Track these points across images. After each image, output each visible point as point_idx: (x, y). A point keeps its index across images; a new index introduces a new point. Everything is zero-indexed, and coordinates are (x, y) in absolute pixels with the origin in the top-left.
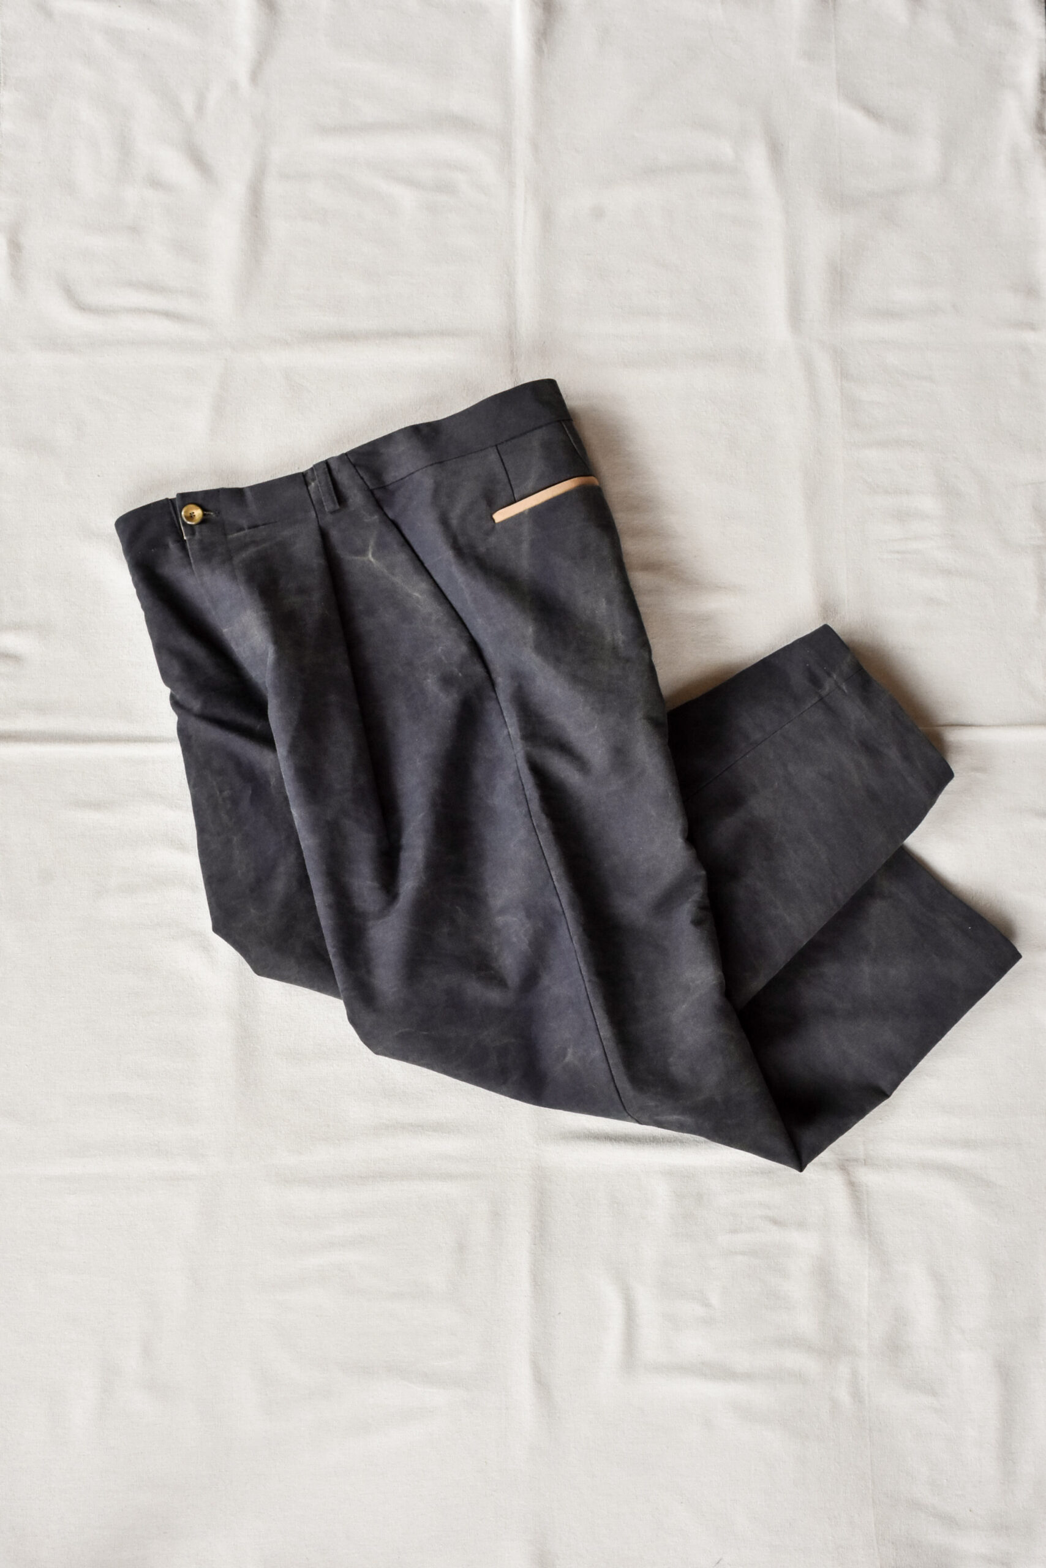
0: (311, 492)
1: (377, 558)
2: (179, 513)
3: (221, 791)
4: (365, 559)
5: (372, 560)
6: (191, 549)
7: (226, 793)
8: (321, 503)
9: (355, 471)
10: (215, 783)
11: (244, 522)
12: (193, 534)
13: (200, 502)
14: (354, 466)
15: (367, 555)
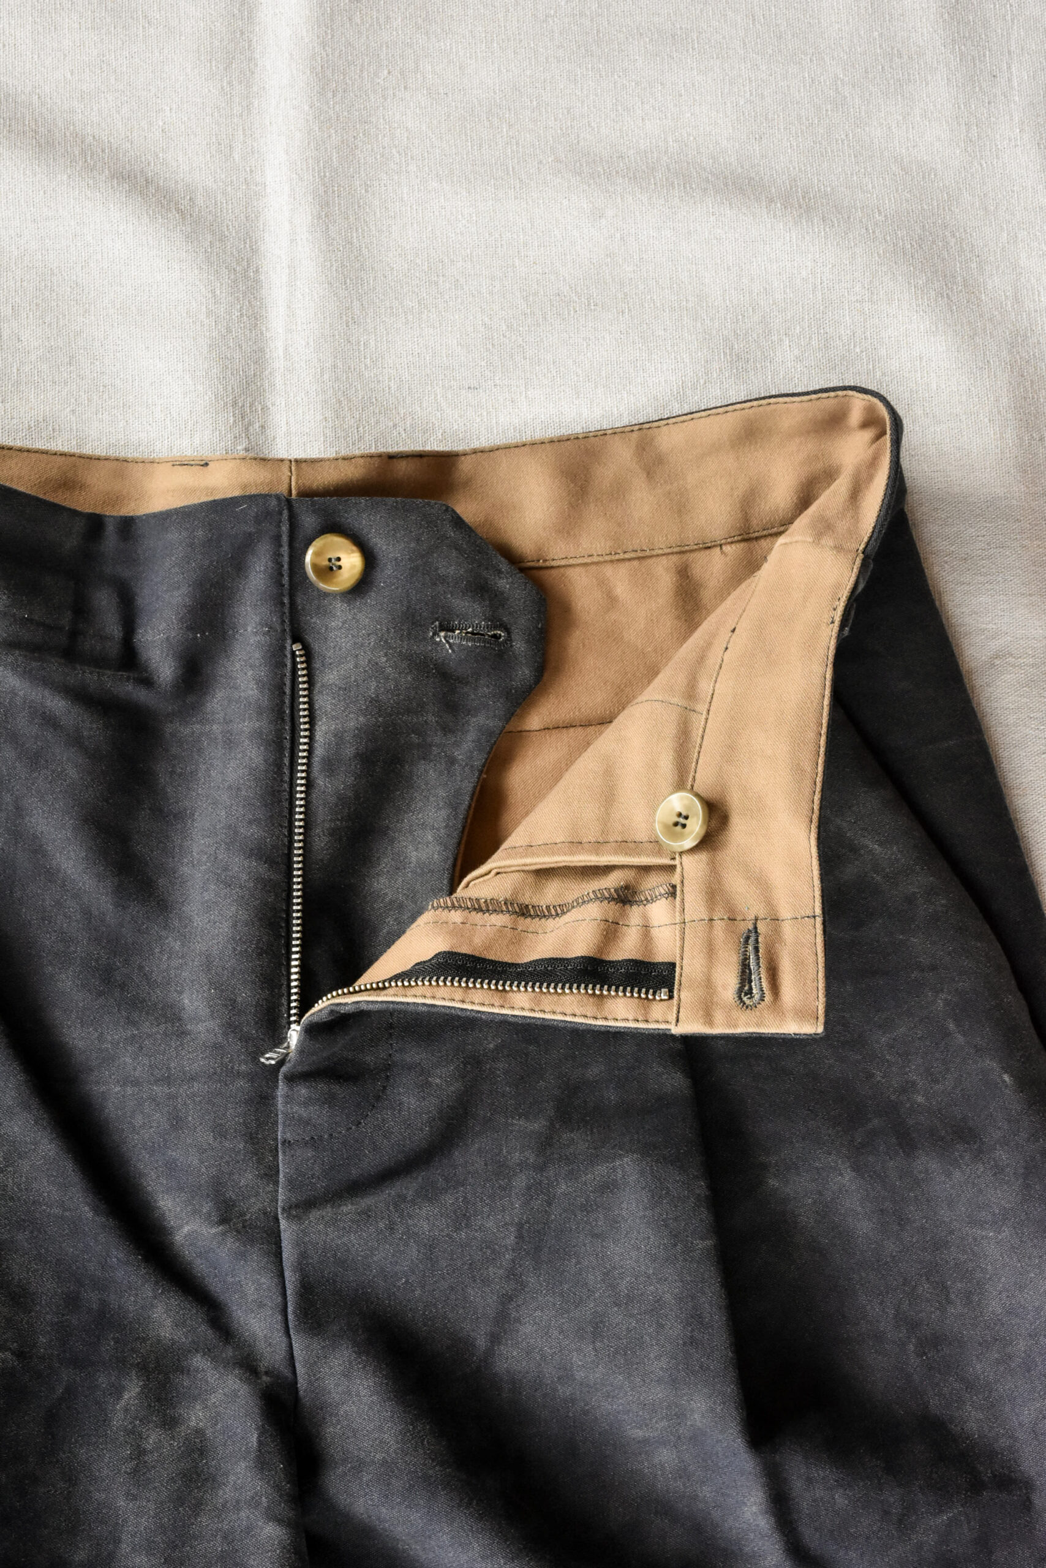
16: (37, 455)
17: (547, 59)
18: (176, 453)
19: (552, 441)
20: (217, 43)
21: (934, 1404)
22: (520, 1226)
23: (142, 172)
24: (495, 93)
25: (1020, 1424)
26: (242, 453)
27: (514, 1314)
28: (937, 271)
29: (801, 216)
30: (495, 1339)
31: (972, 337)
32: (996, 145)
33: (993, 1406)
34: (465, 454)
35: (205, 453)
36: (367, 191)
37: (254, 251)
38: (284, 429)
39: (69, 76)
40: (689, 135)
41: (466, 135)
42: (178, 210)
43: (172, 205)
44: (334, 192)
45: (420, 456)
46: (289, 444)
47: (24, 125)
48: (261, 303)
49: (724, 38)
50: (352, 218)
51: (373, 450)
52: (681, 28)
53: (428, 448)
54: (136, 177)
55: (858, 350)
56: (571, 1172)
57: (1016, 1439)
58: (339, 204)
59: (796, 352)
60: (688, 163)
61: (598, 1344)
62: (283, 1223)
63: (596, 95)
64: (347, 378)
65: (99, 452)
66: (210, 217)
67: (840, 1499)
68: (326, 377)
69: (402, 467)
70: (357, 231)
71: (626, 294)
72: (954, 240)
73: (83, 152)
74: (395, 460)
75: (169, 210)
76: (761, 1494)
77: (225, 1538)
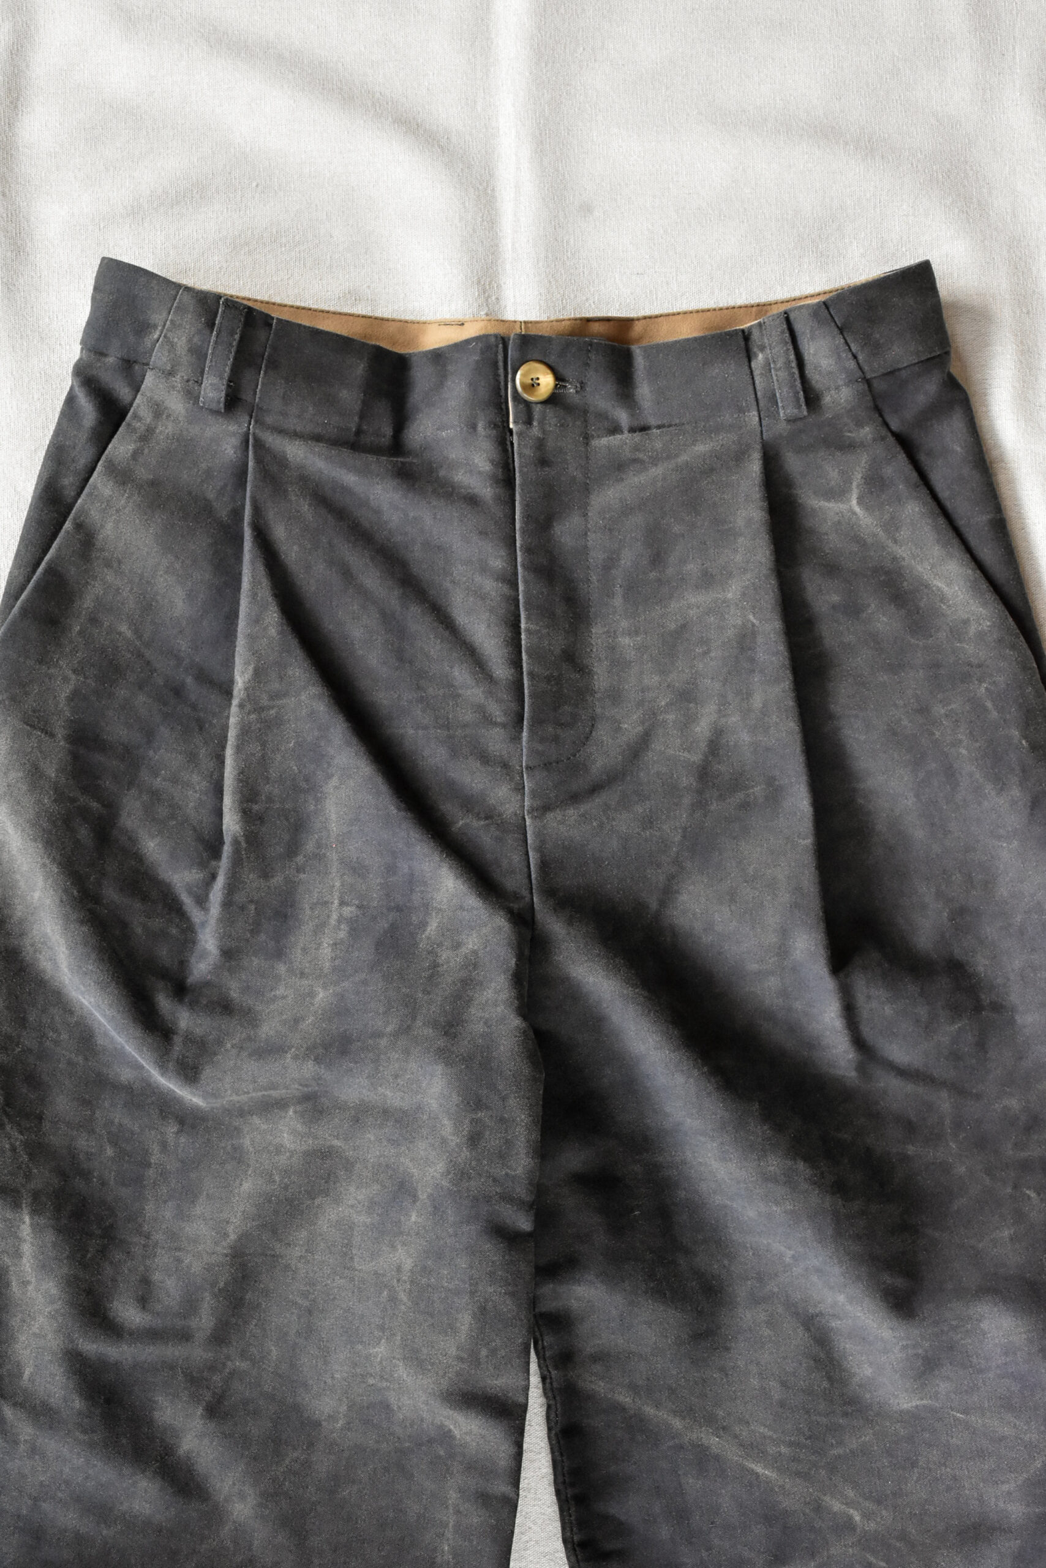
0: (756, 373)
1: (867, 508)
2: (510, 376)
3: (342, 903)
4: (842, 507)
5: (857, 509)
6: (520, 454)
7: (348, 911)
8: (773, 399)
9: (842, 341)
10: (338, 884)
11: (623, 417)
12: (529, 422)
13: (552, 359)
14: (841, 330)
15: (849, 500)
16: (347, 317)
17: (693, 40)
18: (439, 317)
19: (698, 312)
20: (465, 27)
21: (958, 953)
22: (685, 829)
23: (414, 119)
24: (657, 64)
25: (1012, 969)
26: (484, 317)
27: (676, 887)
28: (960, 195)
29: (866, 155)
30: (663, 903)
31: (983, 241)
32: (1003, 105)
33: (995, 957)
34: (638, 319)
35: (459, 317)
36: (568, 134)
37: (491, 175)
38: (512, 300)
39: (363, 49)
40: (791, 95)
41: (637, 94)
42: (439, 146)
43: (435, 142)
44: (546, 134)
45: (608, 320)
46: (515, 311)
47: (333, 84)
48: (496, 213)
49: (816, 26)
50: (558, 154)
51: (572, 316)
52: (786, 19)
53: (610, 315)
54: (410, 122)
55: (904, 250)
56: (721, 795)
57: (1009, 980)
58: (550, 143)
59: (862, 251)
60: (790, 116)
61: (733, 907)
62: (528, 822)
63: (727, 67)
64: (555, 265)
65: (386, 316)
66: (461, 151)
67: (888, 1010)
68: (541, 264)
69: (596, 328)
70: (562, 161)
71: (745, 209)
72: (972, 172)
73: (373, 104)
74: (591, 323)
75: (433, 146)
76: (838, 1005)
77: (485, 1023)
